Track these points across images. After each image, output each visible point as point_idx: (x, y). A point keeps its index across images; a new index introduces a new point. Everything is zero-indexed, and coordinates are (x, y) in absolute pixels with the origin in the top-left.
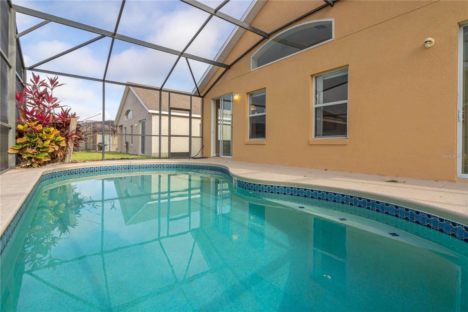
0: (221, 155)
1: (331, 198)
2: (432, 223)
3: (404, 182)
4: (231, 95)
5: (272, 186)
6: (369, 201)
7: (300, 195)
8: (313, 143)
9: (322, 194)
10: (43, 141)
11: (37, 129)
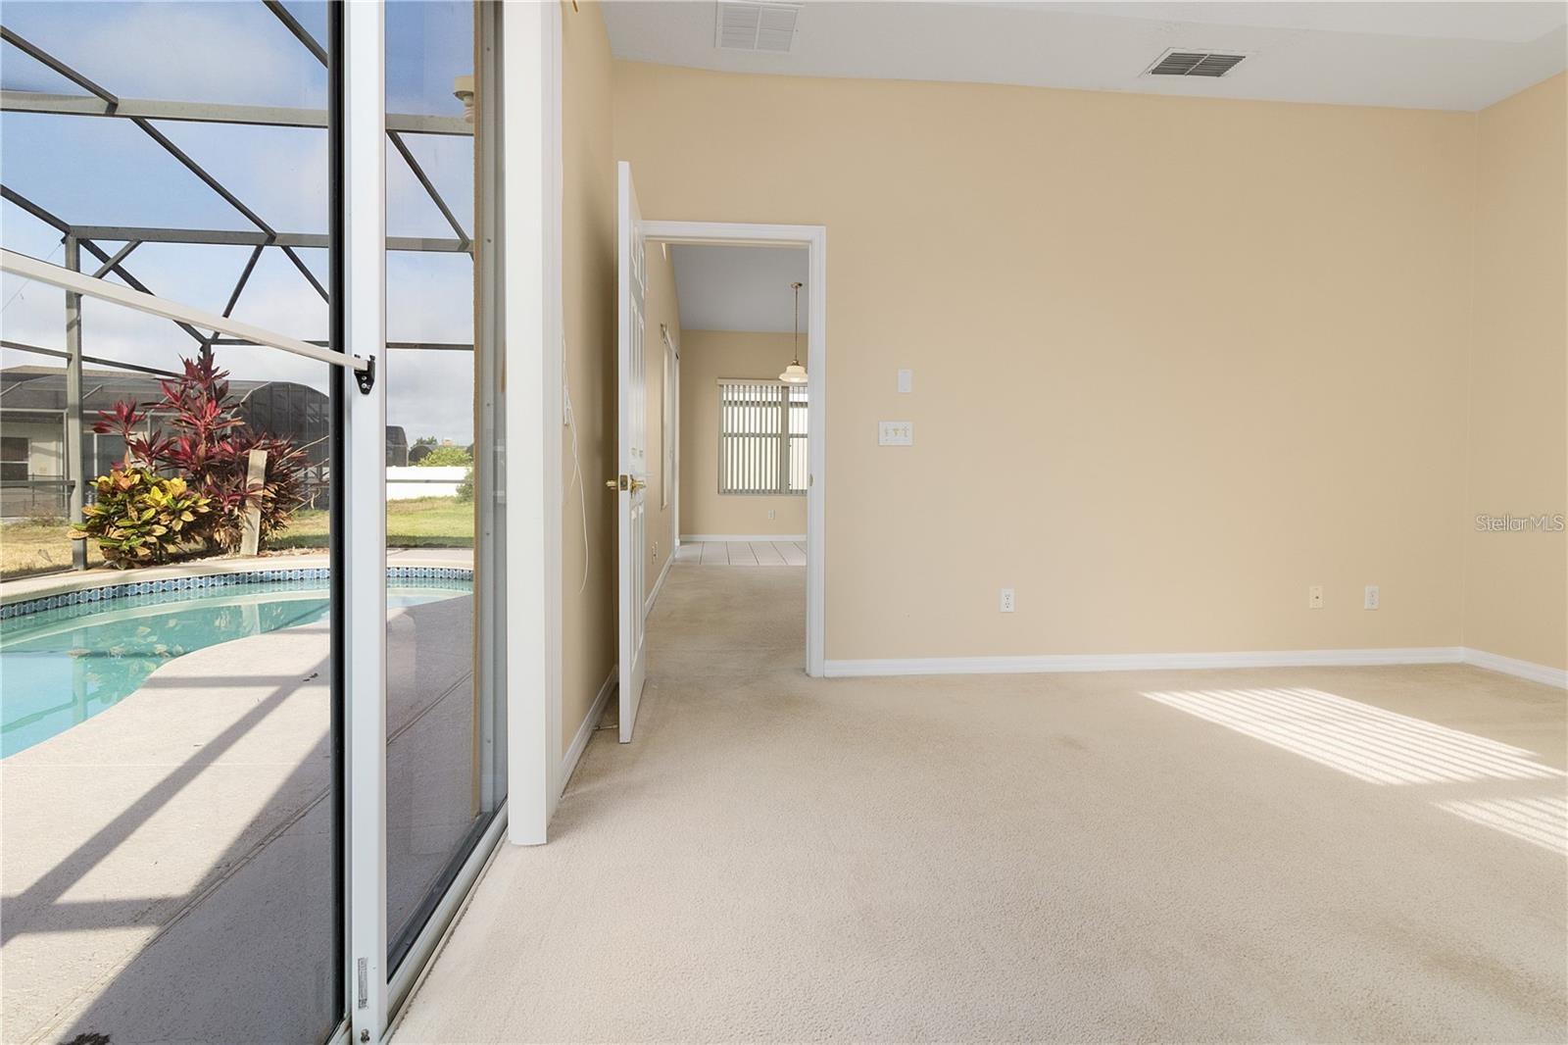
10: (140, 511)
11: (124, 486)
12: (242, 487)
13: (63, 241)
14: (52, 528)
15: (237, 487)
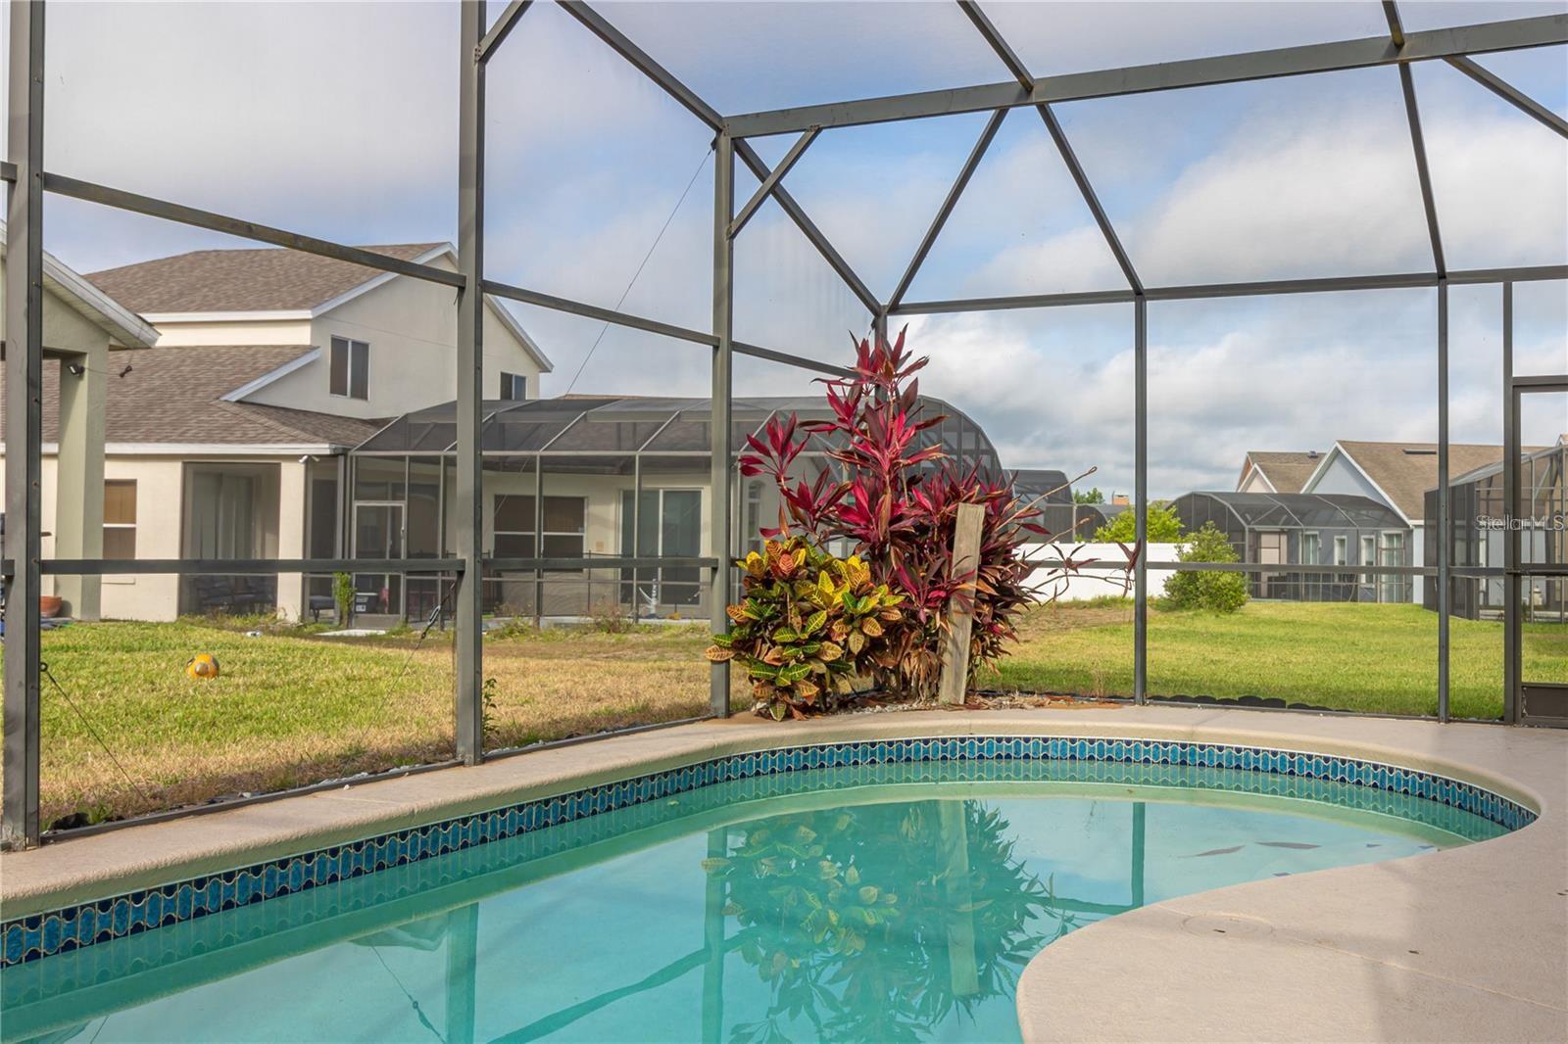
10: (806, 615)
11: (784, 568)
12: (945, 574)
13: (715, 144)
14: (617, 636)
15: (939, 574)
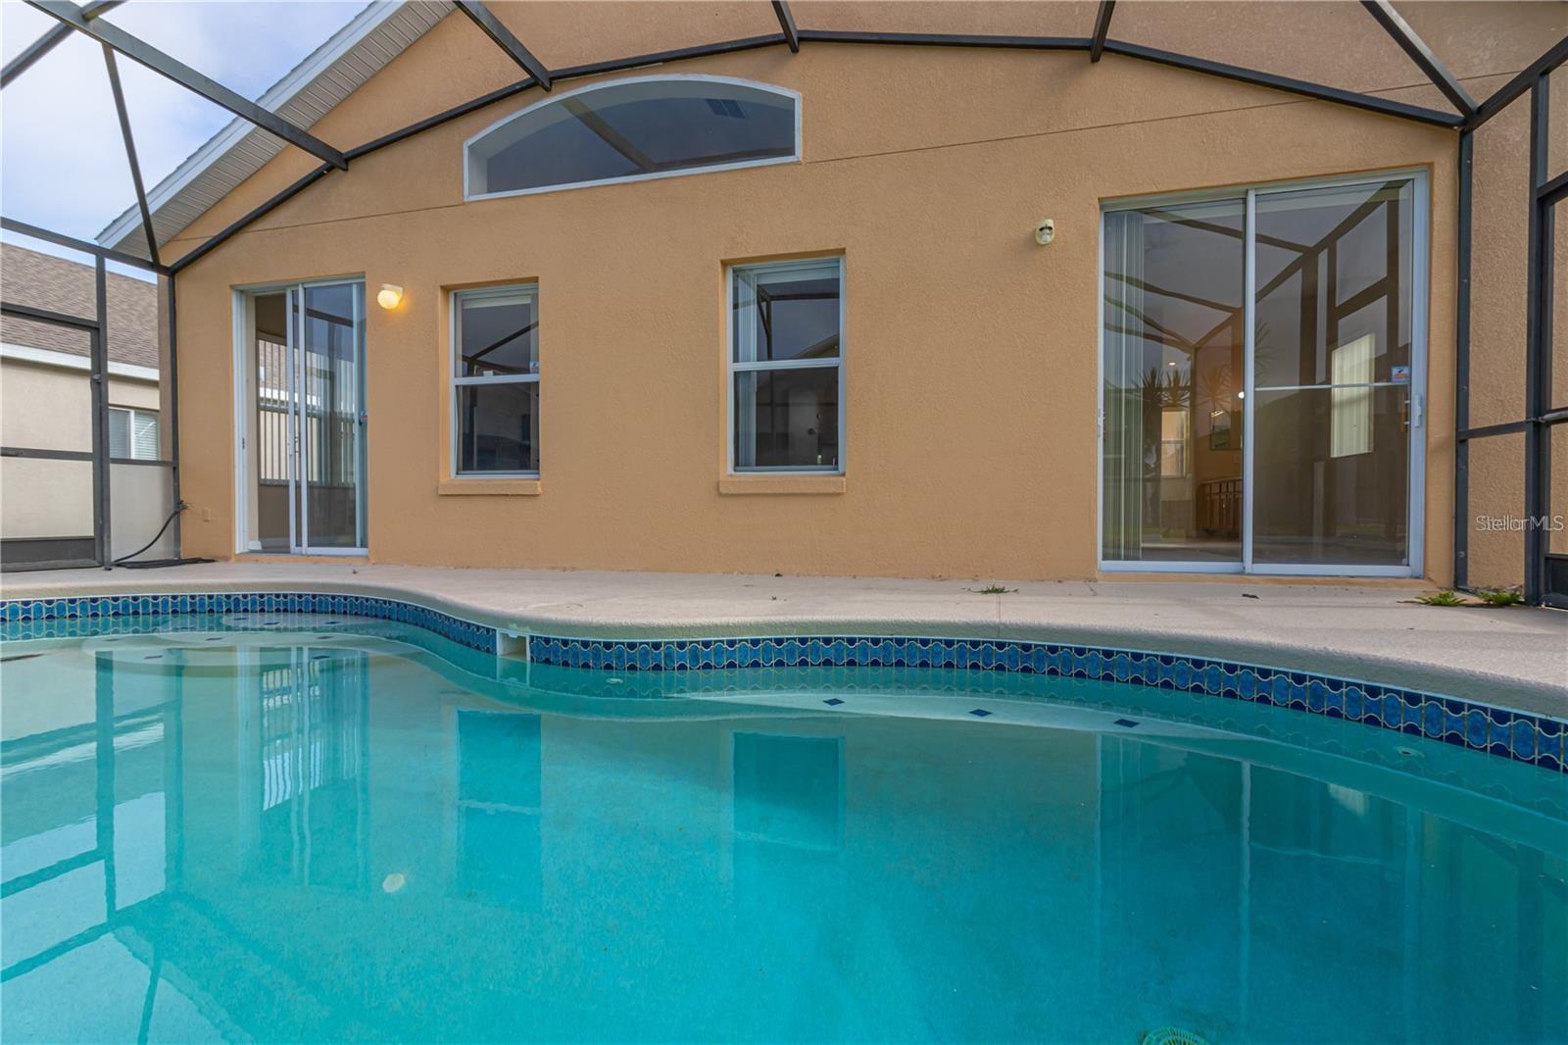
0: (299, 544)
1: (912, 656)
2: (1206, 681)
3: (1016, 591)
4: (351, 284)
5: (707, 644)
6: (1026, 647)
7: (809, 660)
8: (733, 491)
9: (885, 648)
